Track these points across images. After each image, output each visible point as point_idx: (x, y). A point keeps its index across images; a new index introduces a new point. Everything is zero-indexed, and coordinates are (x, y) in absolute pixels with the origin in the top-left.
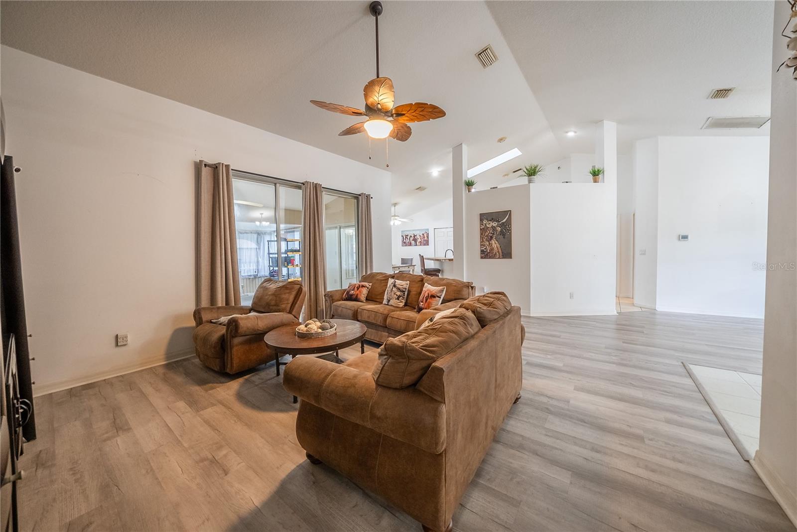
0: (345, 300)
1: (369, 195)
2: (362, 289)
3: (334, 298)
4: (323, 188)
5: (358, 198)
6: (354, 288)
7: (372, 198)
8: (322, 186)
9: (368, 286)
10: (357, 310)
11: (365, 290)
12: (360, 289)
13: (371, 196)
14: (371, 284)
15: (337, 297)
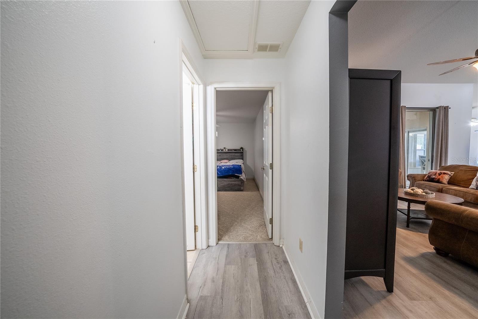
0: (426, 181)
1: (448, 106)
2: (444, 175)
3: (416, 178)
4: (406, 108)
5: (435, 110)
6: (436, 174)
7: (450, 108)
8: (406, 107)
9: (450, 174)
10: (442, 189)
11: (448, 177)
12: (442, 175)
13: (449, 107)
14: (453, 173)
15: (419, 178)
